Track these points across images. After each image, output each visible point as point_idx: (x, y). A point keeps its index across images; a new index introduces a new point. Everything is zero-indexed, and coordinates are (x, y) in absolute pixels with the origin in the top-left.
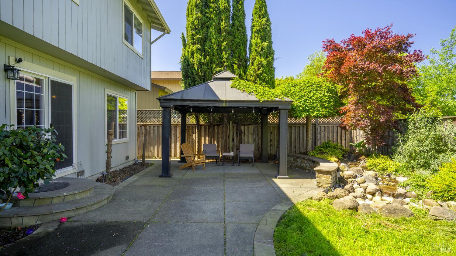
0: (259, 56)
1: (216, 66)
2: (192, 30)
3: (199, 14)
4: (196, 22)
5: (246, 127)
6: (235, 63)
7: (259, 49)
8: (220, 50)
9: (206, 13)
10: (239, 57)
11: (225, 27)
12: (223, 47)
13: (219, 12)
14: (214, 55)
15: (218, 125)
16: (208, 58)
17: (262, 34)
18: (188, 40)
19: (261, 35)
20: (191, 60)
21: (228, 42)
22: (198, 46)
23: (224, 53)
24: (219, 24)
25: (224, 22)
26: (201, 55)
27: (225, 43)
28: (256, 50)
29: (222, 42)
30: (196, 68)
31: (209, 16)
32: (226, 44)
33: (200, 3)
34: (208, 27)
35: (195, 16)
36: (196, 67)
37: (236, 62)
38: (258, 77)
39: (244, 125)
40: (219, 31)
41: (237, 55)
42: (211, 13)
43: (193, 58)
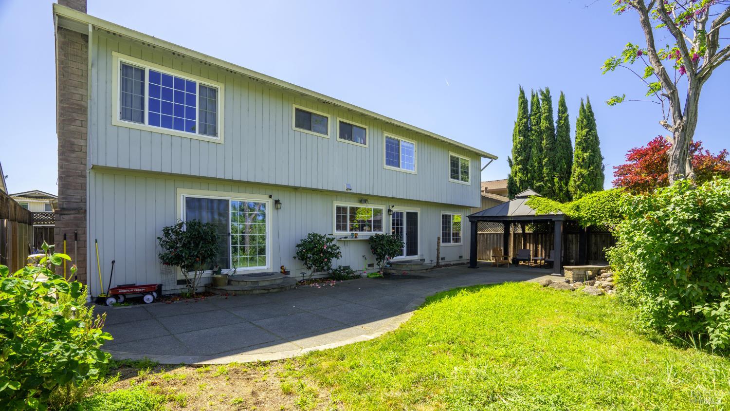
0: (579, 167)
1: (537, 181)
2: (515, 153)
3: (522, 138)
4: (519, 146)
5: (574, 235)
6: (555, 177)
7: (580, 160)
8: (541, 167)
9: (529, 136)
10: (561, 170)
11: (546, 145)
12: (544, 163)
13: (540, 133)
14: (535, 172)
15: (546, 234)
16: (529, 175)
17: (584, 145)
18: (514, 162)
19: (583, 146)
22: (520, 166)
23: (545, 168)
24: (541, 143)
25: (545, 140)
26: (523, 174)
27: (546, 160)
28: (577, 162)
29: (544, 159)
30: (518, 186)
31: (531, 138)
32: (548, 160)
33: (522, 128)
34: (530, 148)
35: (518, 140)
36: (518, 184)
37: (557, 176)
38: (578, 188)
40: (540, 150)
41: (558, 169)
42: (533, 135)
43: (516, 177)
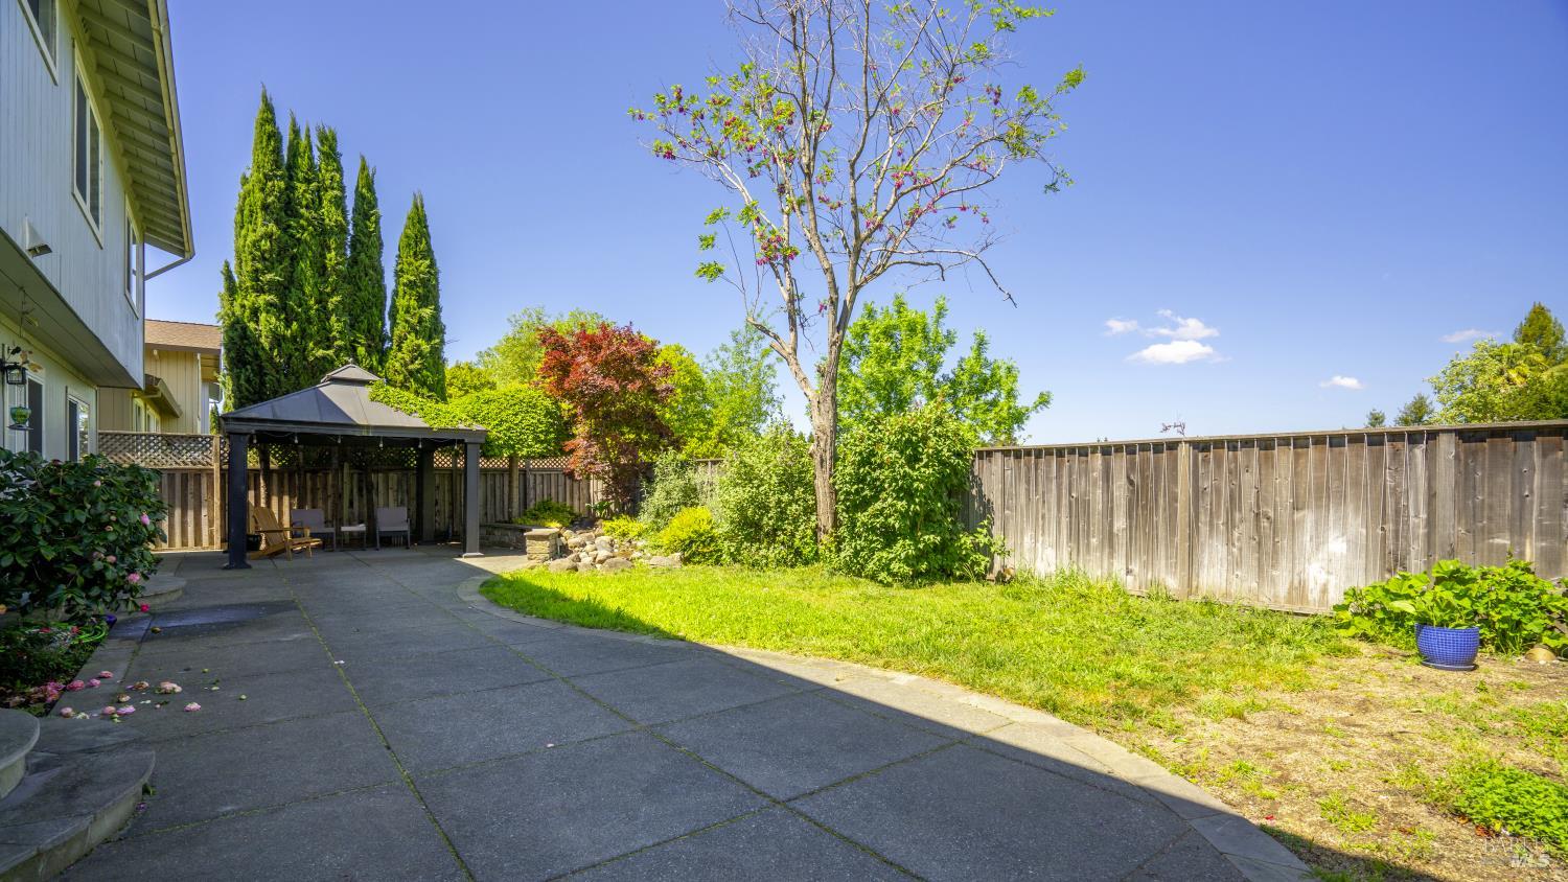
0: (413, 334)
1: (315, 344)
2: (254, 259)
3: (272, 227)
4: (265, 245)
6: (359, 343)
7: (414, 321)
8: (324, 313)
9: (289, 226)
10: (369, 331)
11: (338, 264)
12: (330, 306)
13: (322, 232)
14: (309, 321)
15: (314, 472)
16: (295, 325)
17: (421, 291)
18: (242, 279)
19: (417, 292)
20: (252, 325)
21: (344, 297)
22: (271, 298)
23: (333, 318)
24: (323, 256)
25: (333, 253)
26: (278, 319)
27: (336, 299)
28: (407, 321)
29: (330, 295)
30: (267, 347)
31: (298, 236)
32: (339, 302)
33: (274, 202)
34: (294, 258)
35: (261, 230)
36: (265, 342)
37: (363, 341)
38: (411, 376)
39: (377, 472)
40: (322, 271)
41: (364, 326)
42: (302, 227)
43: (257, 322)
